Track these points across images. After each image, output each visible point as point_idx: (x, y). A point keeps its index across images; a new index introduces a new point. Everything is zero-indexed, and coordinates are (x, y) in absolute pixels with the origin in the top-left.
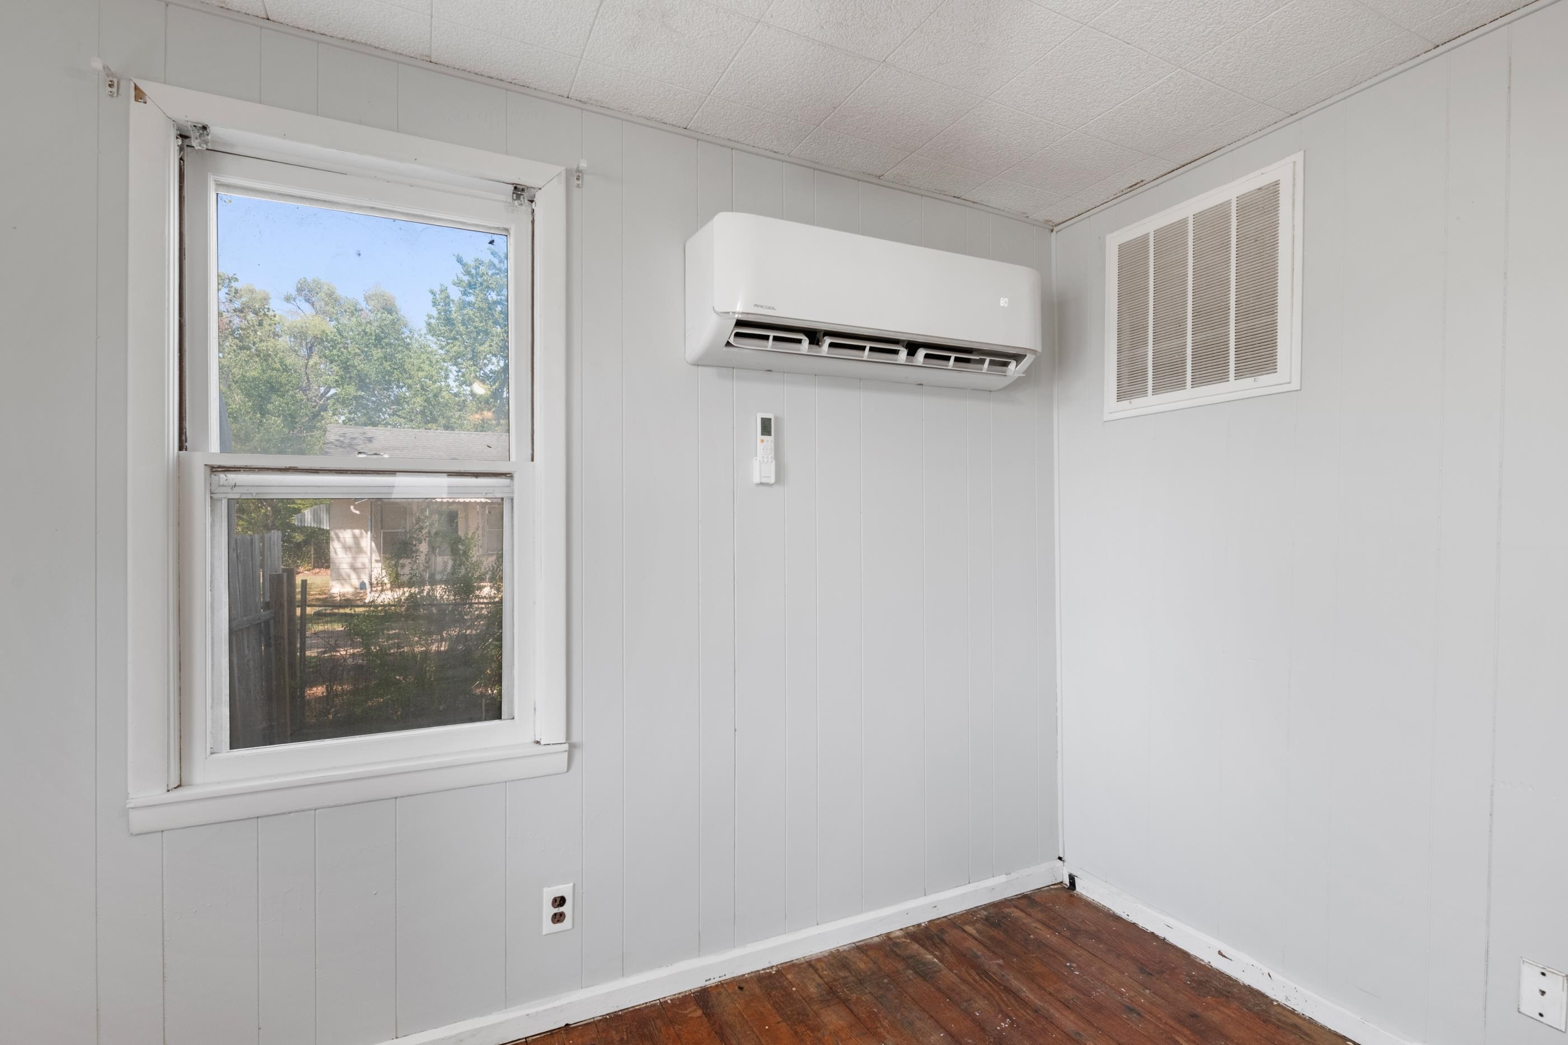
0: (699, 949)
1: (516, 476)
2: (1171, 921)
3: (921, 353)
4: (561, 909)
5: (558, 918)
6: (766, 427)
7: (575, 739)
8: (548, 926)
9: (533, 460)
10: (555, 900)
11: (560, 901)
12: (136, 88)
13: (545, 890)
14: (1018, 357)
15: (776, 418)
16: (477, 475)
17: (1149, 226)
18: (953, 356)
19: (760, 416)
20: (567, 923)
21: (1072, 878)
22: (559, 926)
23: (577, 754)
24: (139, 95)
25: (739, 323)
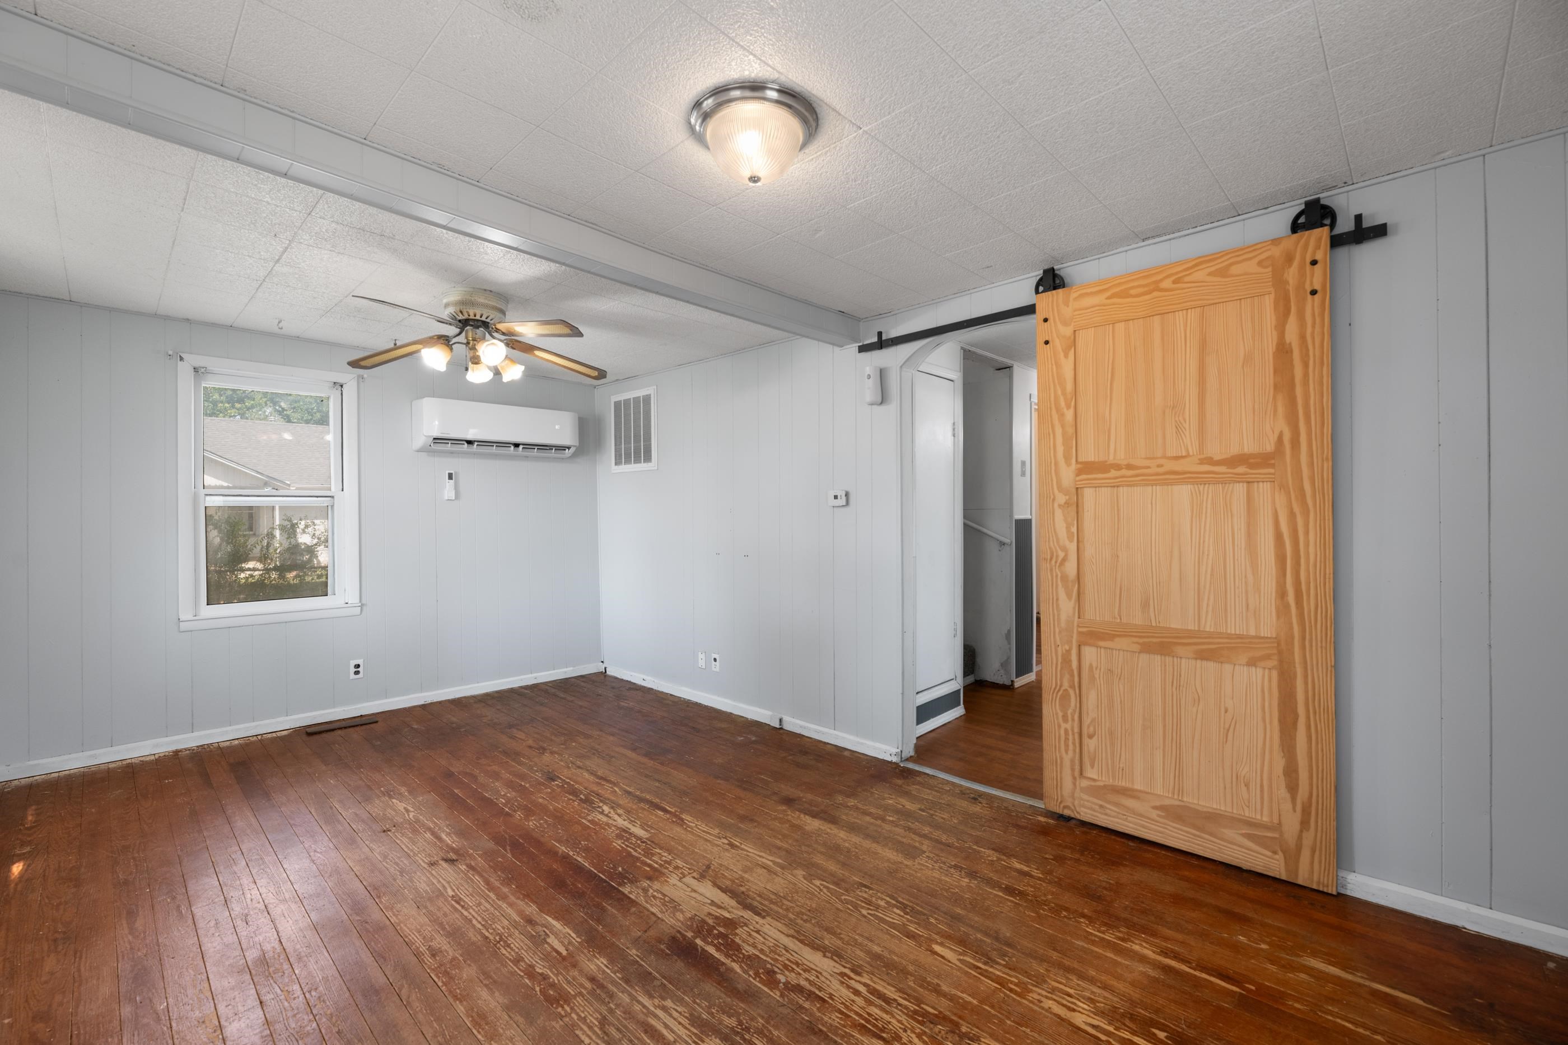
0: (422, 690)
1: (335, 497)
2: (632, 673)
3: (521, 447)
4: (358, 669)
5: (357, 673)
6: (450, 476)
7: (364, 602)
8: (352, 676)
9: (343, 490)
10: (355, 666)
11: (357, 666)
12: (180, 356)
13: (351, 661)
14: (569, 448)
15: (456, 473)
16: (317, 497)
17: (631, 395)
18: (536, 448)
19: (447, 472)
20: (361, 675)
21: (605, 668)
22: (357, 676)
23: (364, 608)
24: (181, 359)
25: (434, 439)
